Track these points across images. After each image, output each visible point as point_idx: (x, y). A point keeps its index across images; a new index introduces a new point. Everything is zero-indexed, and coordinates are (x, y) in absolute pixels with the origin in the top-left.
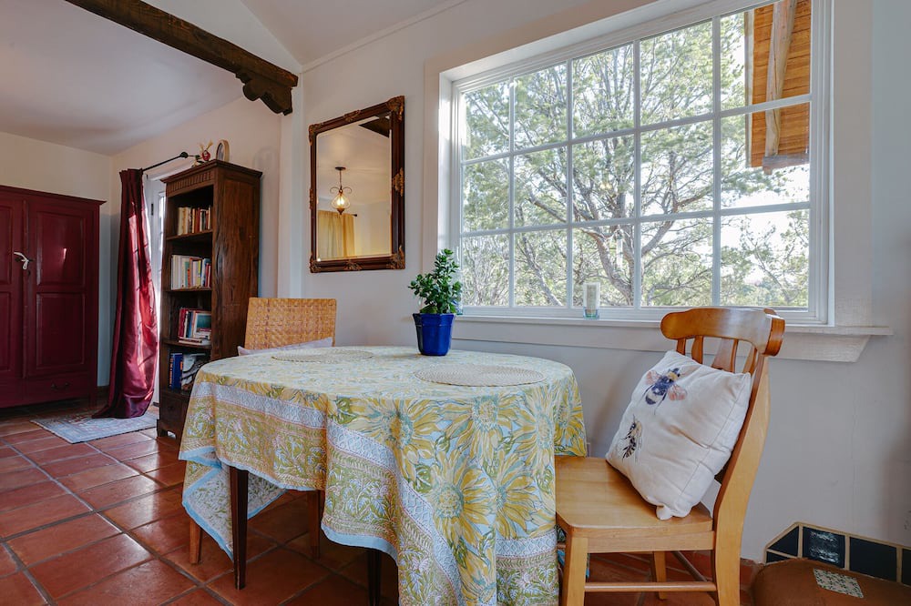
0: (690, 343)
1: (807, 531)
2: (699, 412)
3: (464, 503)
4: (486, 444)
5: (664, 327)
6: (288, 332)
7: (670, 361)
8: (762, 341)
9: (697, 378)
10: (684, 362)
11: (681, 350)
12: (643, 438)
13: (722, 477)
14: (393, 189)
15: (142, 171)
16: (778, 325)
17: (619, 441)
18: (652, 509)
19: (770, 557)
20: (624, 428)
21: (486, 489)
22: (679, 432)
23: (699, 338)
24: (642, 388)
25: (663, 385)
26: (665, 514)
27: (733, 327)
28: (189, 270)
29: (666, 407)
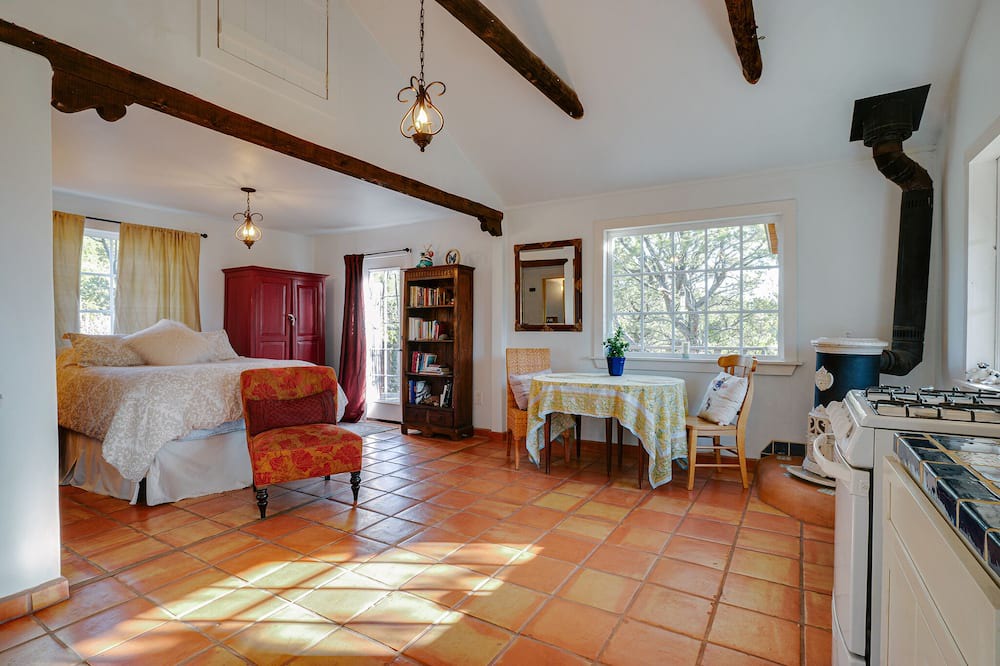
0: (729, 369)
1: (775, 443)
2: (731, 391)
3: (660, 418)
4: (667, 399)
5: (719, 362)
6: (528, 366)
7: (722, 375)
8: (751, 366)
9: (731, 380)
10: (727, 375)
11: (726, 372)
12: (712, 403)
13: (739, 413)
14: (576, 289)
15: (362, 256)
16: (755, 362)
17: (704, 405)
18: (717, 424)
19: (762, 456)
20: (705, 401)
21: (668, 413)
22: (724, 398)
23: (733, 366)
24: (712, 385)
25: (719, 384)
26: (721, 424)
27: (743, 363)
28: (420, 327)
29: (721, 391)
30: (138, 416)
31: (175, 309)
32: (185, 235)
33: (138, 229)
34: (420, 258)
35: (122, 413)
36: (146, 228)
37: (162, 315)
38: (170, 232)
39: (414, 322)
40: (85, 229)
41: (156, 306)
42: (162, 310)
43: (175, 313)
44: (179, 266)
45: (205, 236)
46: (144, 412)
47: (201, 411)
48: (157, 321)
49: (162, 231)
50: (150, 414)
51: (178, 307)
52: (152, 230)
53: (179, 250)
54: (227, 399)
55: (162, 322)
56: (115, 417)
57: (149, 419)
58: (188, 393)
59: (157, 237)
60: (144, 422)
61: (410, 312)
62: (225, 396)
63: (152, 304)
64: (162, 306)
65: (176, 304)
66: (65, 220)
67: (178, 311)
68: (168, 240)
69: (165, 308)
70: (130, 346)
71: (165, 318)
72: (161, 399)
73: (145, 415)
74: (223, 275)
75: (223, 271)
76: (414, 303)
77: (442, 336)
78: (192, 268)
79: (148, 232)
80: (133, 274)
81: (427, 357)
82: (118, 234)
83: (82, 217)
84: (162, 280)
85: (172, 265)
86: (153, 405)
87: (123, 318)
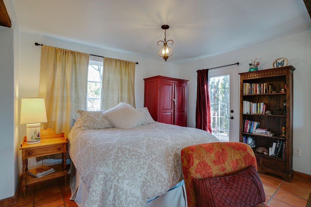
30: (106, 191)
31: (125, 97)
32: (129, 63)
33: (111, 60)
34: (249, 67)
35: (96, 186)
36: (114, 59)
37: (120, 100)
38: (123, 61)
39: (247, 104)
40: (90, 61)
41: (118, 96)
42: (120, 98)
43: (125, 99)
44: (127, 77)
45: (137, 63)
46: (111, 188)
47: (153, 184)
48: (118, 103)
49: (120, 61)
50: (115, 191)
51: (126, 96)
52: (116, 60)
53: (127, 69)
54: (170, 168)
55: (120, 104)
56: (91, 189)
57: (115, 195)
58: (144, 168)
59: (118, 63)
60: (111, 197)
61: (244, 98)
62: (168, 166)
63: (116, 95)
64: (120, 96)
65: (126, 95)
66: (82, 55)
67: (126, 98)
68: (122, 66)
69: (121, 97)
70: (106, 117)
71: (121, 102)
72: (124, 176)
73: (112, 191)
74: (144, 81)
75: (144, 79)
76: (246, 92)
77: (268, 112)
78: (132, 78)
79: (115, 61)
80: (109, 81)
81: (256, 124)
82: (102, 63)
83: (89, 54)
84: (120, 83)
85: (124, 77)
86: (117, 181)
87: (105, 102)
